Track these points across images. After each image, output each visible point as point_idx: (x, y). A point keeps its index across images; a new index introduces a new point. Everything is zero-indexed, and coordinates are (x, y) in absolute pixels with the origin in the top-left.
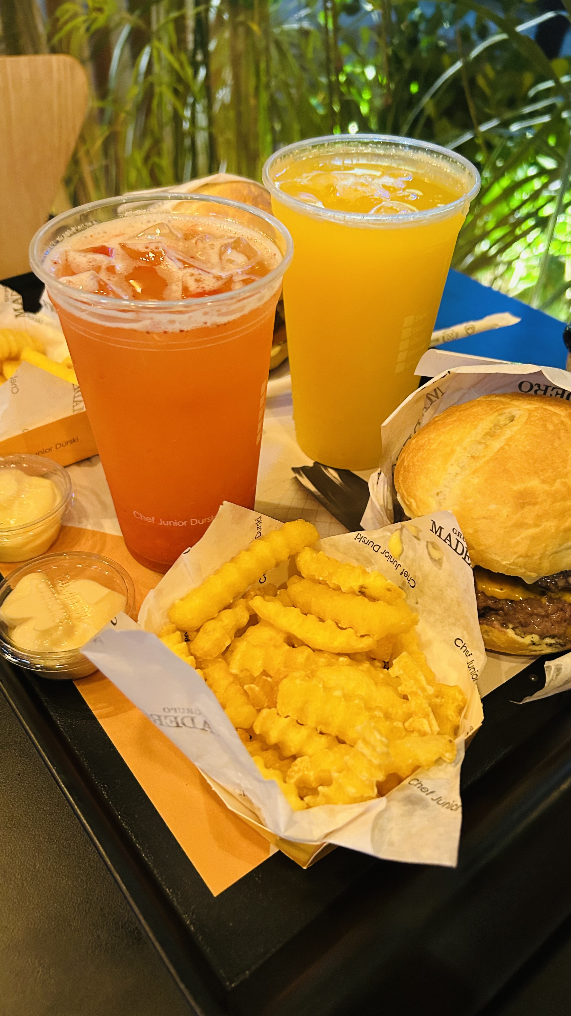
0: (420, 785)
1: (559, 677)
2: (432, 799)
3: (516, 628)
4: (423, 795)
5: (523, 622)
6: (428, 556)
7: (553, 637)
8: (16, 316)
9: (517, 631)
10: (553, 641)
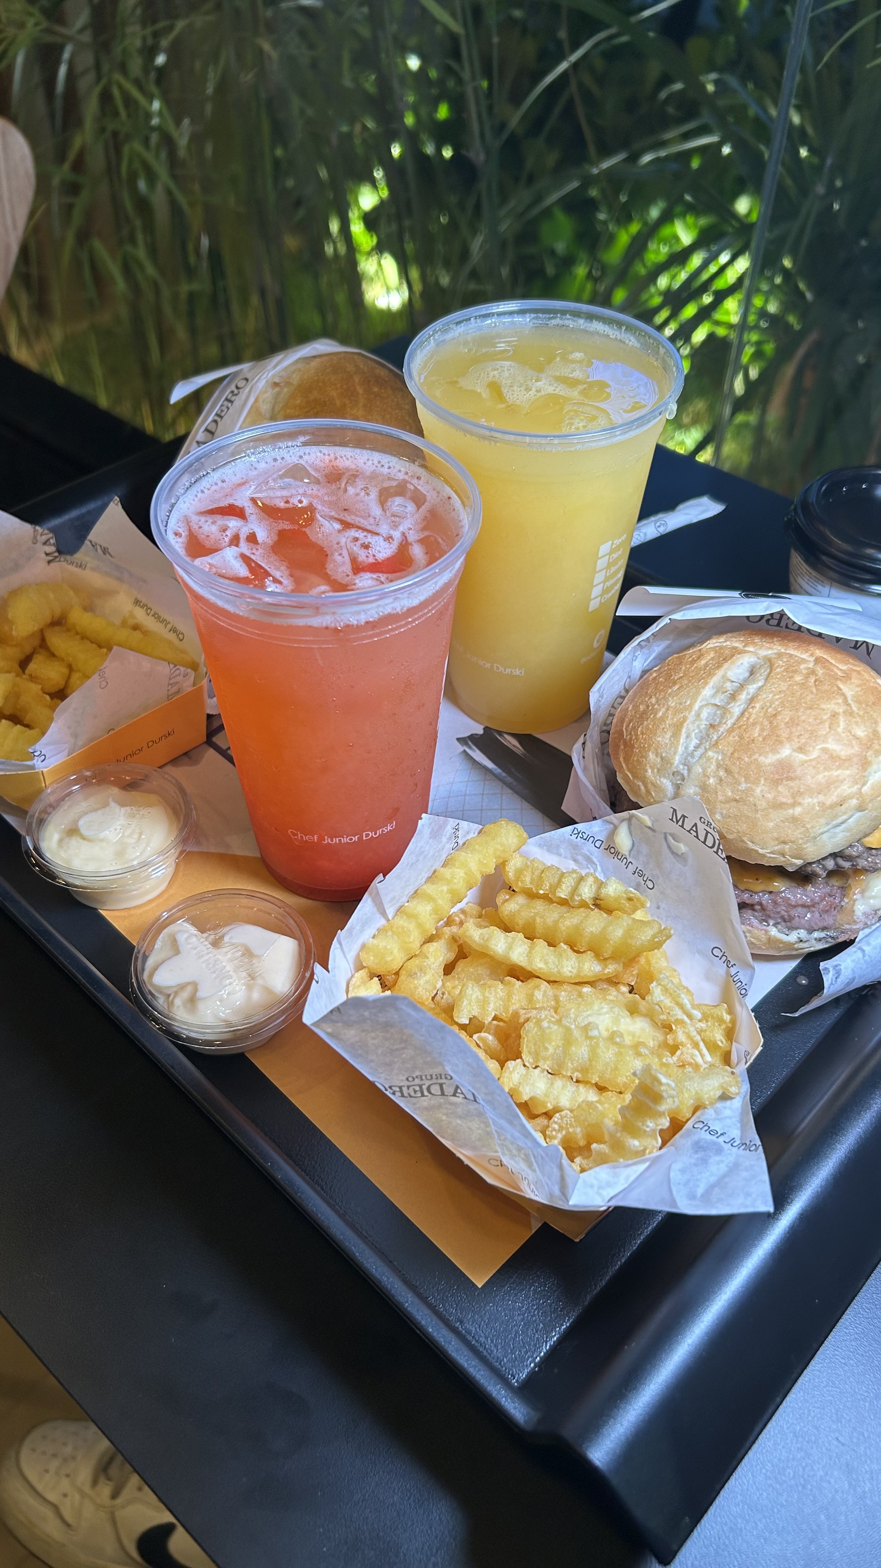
0: (707, 1128)
1: (839, 980)
2: (725, 1142)
3: (778, 923)
4: (714, 1138)
5: (786, 917)
6: (667, 850)
7: (824, 929)
8: (49, 562)
9: (779, 927)
10: (822, 935)
